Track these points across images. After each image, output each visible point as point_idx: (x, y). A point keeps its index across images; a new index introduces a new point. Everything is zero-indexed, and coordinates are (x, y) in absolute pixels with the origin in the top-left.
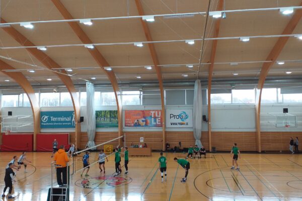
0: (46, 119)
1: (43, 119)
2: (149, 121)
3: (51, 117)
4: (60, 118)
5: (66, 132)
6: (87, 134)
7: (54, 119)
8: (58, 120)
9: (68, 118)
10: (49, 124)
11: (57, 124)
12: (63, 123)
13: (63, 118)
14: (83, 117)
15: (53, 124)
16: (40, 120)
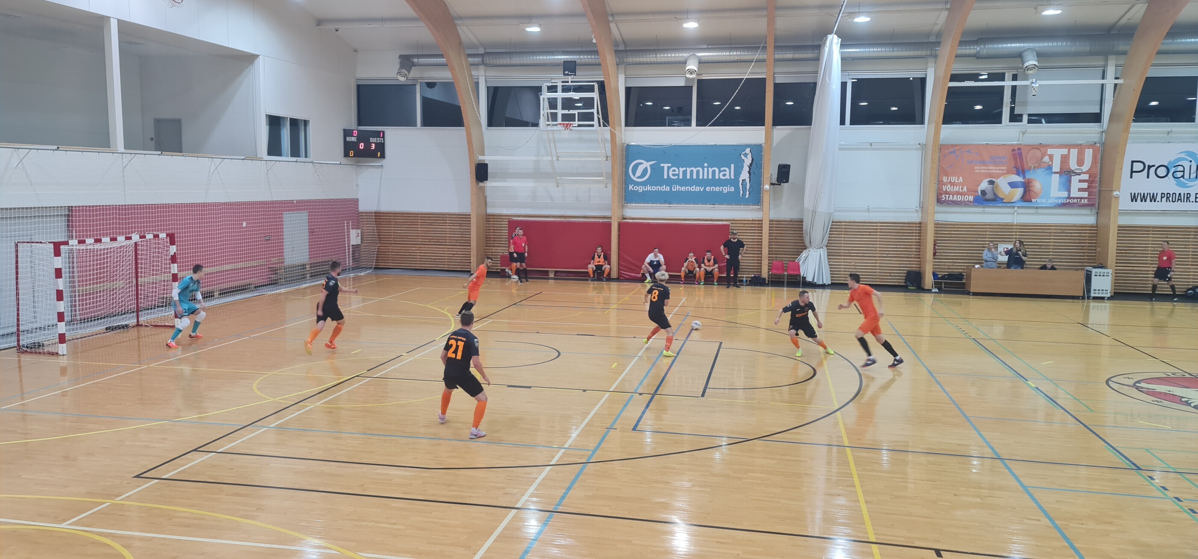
0: (645, 171)
1: (634, 172)
2: (1037, 186)
3: (662, 165)
4: (695, 170)
5: (713, 218)
6: (802, 228)
7: (674, 171)
8: (688, 177)
9: (725, 171)
10: (655, 188)
11: (683, 189)
12: (705, 188)
13: (706, 169)
14: (789, 166)
15: (671, 188)
16: (625, 176)
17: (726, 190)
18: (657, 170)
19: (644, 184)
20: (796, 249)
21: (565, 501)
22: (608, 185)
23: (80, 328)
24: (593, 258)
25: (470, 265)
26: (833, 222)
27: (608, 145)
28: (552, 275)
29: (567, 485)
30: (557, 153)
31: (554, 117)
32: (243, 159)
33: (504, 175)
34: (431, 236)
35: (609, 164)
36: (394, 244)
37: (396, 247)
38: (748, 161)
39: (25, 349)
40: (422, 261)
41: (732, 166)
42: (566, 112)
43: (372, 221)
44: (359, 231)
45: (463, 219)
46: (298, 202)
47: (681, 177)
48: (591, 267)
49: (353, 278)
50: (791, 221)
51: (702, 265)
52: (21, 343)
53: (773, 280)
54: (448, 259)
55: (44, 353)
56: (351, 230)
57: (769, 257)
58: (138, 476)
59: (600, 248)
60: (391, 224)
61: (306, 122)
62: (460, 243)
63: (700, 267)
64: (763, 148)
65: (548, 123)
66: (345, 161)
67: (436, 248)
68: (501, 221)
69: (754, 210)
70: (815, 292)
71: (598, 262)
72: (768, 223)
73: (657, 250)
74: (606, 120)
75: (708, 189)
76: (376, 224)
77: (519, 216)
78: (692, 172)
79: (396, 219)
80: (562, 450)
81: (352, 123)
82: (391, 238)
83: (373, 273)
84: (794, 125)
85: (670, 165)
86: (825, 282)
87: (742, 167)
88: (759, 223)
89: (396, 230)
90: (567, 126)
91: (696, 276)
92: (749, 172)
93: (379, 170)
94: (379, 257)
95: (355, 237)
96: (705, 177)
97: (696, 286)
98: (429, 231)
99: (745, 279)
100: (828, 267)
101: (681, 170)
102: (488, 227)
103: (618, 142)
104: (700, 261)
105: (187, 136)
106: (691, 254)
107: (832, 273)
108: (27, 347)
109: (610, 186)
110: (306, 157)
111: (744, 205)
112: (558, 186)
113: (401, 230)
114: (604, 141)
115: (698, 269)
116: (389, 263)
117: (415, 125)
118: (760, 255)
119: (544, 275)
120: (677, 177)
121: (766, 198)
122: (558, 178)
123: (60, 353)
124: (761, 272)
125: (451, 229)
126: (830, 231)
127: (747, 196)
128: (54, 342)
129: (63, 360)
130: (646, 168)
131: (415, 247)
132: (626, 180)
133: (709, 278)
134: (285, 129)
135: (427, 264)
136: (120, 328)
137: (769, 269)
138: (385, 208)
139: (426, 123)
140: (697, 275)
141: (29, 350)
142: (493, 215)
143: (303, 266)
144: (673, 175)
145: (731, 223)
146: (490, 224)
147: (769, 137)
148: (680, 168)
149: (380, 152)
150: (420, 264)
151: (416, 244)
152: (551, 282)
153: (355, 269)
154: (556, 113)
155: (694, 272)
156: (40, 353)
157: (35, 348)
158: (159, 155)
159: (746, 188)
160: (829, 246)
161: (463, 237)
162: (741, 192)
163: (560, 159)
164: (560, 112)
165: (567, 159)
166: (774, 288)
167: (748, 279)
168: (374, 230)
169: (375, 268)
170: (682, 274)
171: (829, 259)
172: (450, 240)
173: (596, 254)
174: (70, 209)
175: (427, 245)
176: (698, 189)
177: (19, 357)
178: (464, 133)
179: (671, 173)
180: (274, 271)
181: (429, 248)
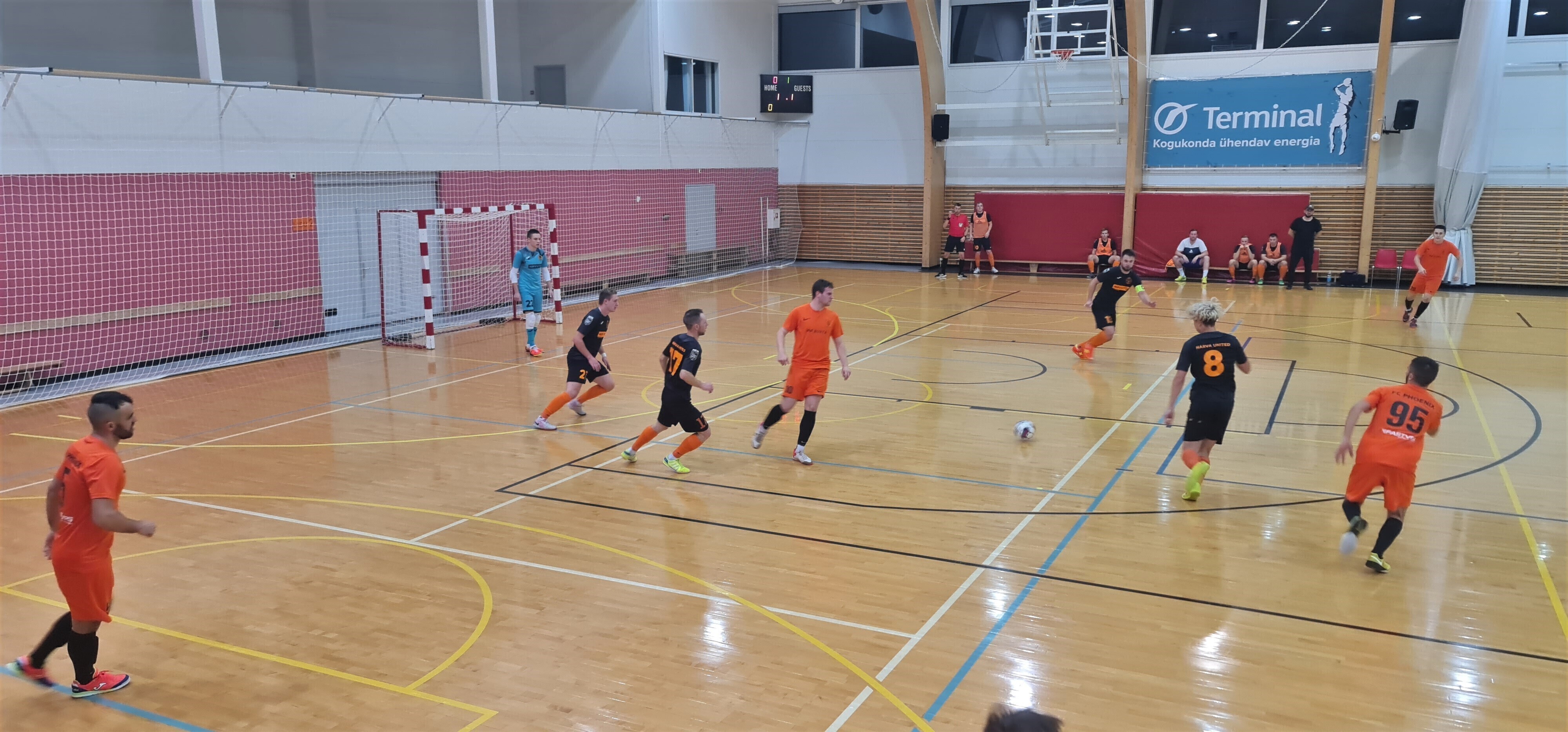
0: (1179, 118)
1: (1162, 122)
3: (1205, 109)
4: (1257, 115)
5: (1283, 187)
6: (1432, 199)
7: (1224, 117)
8: (1246, 126)
9: (1307, 114)
10: (1192, 144)
11: (1237, 144)
12: (1272, 142)
13: (1275, 113)
14: (1418, 102)
15: (1218, 144)
16: (1148, 128)
17: (1306, 143)
18: (1197, 118)
19: (1176, 138)
20: (1418, 231)
21: (1056, 562)
22: (1122, 140)
23: (452, 320)
24: (1095, 246)
25: (921, 257)
26: (1485, 189)
27: (1125, 83)
28: (1034, 270)
29: (1059, 541)
30: (1048, 96)
31: (1046, 42)
32: (636, 113)
33: (973, 131)
34: (869, 218)
35: (1124, 110)
36: (822, 227)
37: (824, 231)
38: (1346, 98)
39: (391, 341)
40: (857, 251)
41: (1320, 106)
42: (1064, 34)
43: (794, 198)
44: (778, 211)
45: (913, 193)
46: (702, 170)
47: (1234, 126)
48: (1093, 258)
49: (769, 271)
50: (1414, 189)
51: (1263, 256)
52: (386, 334)
53: (1376, 278)
54: (891, 248)
55: (411, 347)
56: (768, 210)
57: (1372, 244)
58: (501, 490)
59: (1106, 231)
60: (818, 202)
61: (714, 66)
62: (907, 226)
63: (1258, 258)
64: (1373, 78)
65: (1037, 52)
66: (761, 116)
67: (876, 233)
68: (964, 196)
69: (1349, 173)
70: (1448, 296)
71: (1102, 251)
72: (1374, 192)
73: (1195, 232)
74: (1122, 46)
75: (1276, 143)
76: (799, 202)
77: (990, 188)
78: (1252, 118)
79: (825, 195)
80: (1050, 494)
81: (772, 68)
82: (818, 220)
83: (795, 265)
84: (1427, 39)
85: (1218, 109)
86: (1465, 282)
87: (1336, 108)
88: (1360, 193)
89: (826, 209)
90: (1065, 55)
91: (1252, 272)
92: (1347, 115)
93: (806, 129)
94: (803, 245)
95: (772, 219)
96: (1274, 125)
97: (1251, 286)
98: (867, 210)
99: (1329, 277)
100: (1472, 259)
101: (1236, 115)
102: (947, 204)
103: (1140, 78)
104: (1258, 252)
105: (572, 86)
106: (1245, 239)
107: (1479, 268)
108: (393, 339)
109: (1124, 141)
110: (713, 112)
111: (1337, 165)
112: (1047, 144)
113: (830, 209)
114: (1119, 76)
115: (1255, 261)
116: (815, 253)
117: (851, 65)
118: (1357, 242)
119: (1022, 270)
120: (1228, 126)
121: (1374, 154)
122: (1047, 132)
123: (428, 347)
124: (1357, 267)
125: (896, 207)
126: (1480, 203)
127: (1341, 152)
128: (421, 334)
129: (431, 354)
130: (1181, 114)
131: (848, 232)
132: (1150, 133)
133: (1271, 275)
134: (688, 75)
135: (864, 255)
136: (495, 322)
137: (1371, 262)
138: (811, 180)
139: (868, 62)
140: (1254, 270)
141: (395, 343)
142: (954, 188)
143: (709, 254)
144: (1223, 123)
145: (1312, 194)
146: (950, 200)
147: (1384, 59)
148: (1234, 113)
149: (805, 105)
150: (854, 254)
151: (850, 228)
152: (1033, 279)
153: (772, 260)
154: (1050, 37)
155: (1249, 266)
156: (406, 346)
157: (402, 341)
158: (537, 106)
159: (1340, 140)
160: (1475, 227)
161: (913, 218)
162: (1332, 146)
163: (1051, 105)
164: (1055, 34)
165: (1063, 104)
166: (1376, 290)
167: (1336, 277)
168: (797, 209)
169: (797, 260)
170: (1232, 269)
171: (1474, 246)
172: (894, 222)
173: (1100, 239)
174: (439, 174)
175: (863, 228)
176: (1261, 143)
177: (384, 349)
178: (918, 73)
179: (1219, 119)
180: (674, 259)
181: (866, 233)
